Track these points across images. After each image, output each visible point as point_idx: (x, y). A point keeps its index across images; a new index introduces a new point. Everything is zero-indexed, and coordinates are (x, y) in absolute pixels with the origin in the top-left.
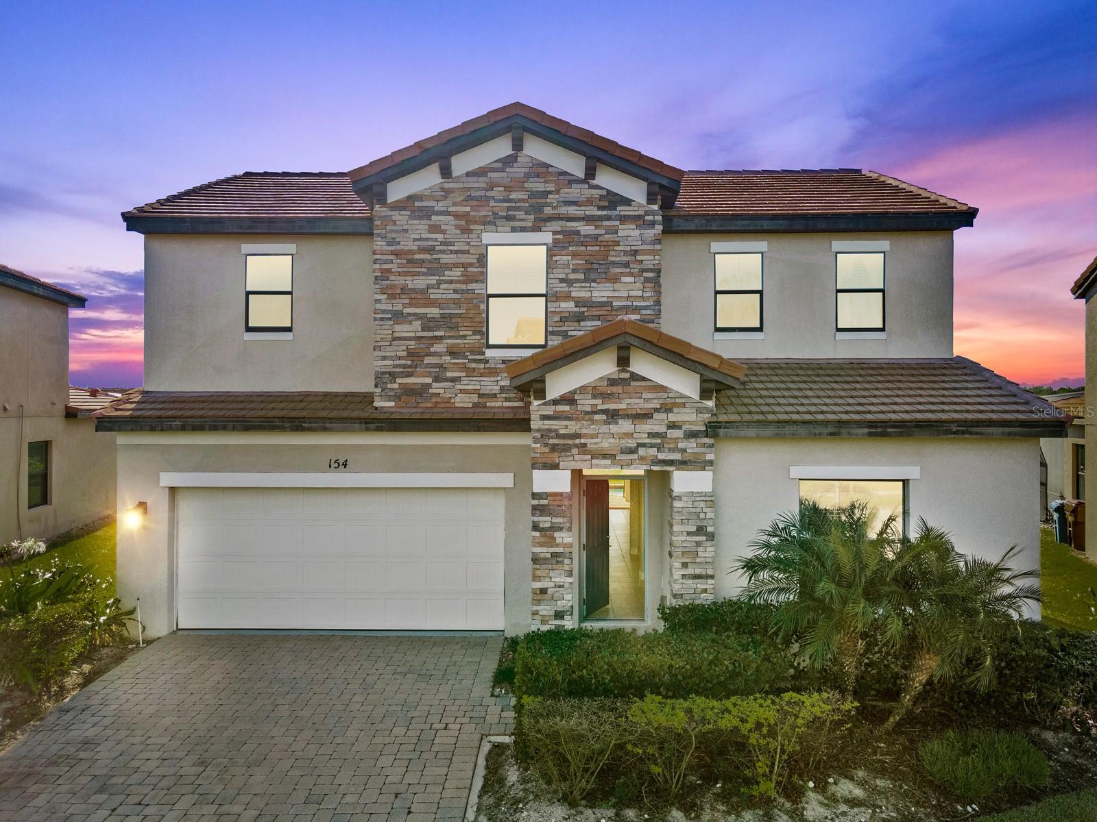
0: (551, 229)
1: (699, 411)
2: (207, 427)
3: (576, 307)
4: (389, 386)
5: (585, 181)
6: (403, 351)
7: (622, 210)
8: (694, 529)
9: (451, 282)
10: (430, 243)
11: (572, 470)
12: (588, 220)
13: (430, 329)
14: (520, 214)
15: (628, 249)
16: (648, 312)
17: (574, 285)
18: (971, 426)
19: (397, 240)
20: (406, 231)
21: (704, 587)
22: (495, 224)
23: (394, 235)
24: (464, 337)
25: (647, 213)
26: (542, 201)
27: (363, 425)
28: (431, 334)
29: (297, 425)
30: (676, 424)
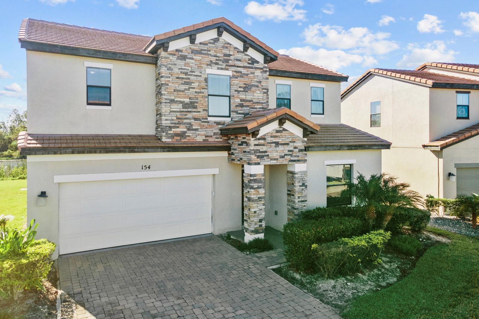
0: (232, 70)
1: (303, 142)
2: (86, 152)
3: (241, 101)
4: (169, 132)
5: (243, 52)
6: (175, 117)
7: (256, 65)
8: (301, 184)
9: (194, 88)
10: (186, 71)
11: (264, 165)
12: (244, 67)
13: (186, 108)
14: (220, 63)
15: (258, 80)
16: (265, 105)
17: (240, 93)
18: (371, 146)
19: (172, 68)
20: (175, 65)
21: (304, 205)
22: (211, 65)
23: (170, 66)
24: (199, 112)
25: (264, 67)
26: (228, 58)
27: (162, 149)
28: (186, 110)
29: (132, 150)
30: (296, 147)
